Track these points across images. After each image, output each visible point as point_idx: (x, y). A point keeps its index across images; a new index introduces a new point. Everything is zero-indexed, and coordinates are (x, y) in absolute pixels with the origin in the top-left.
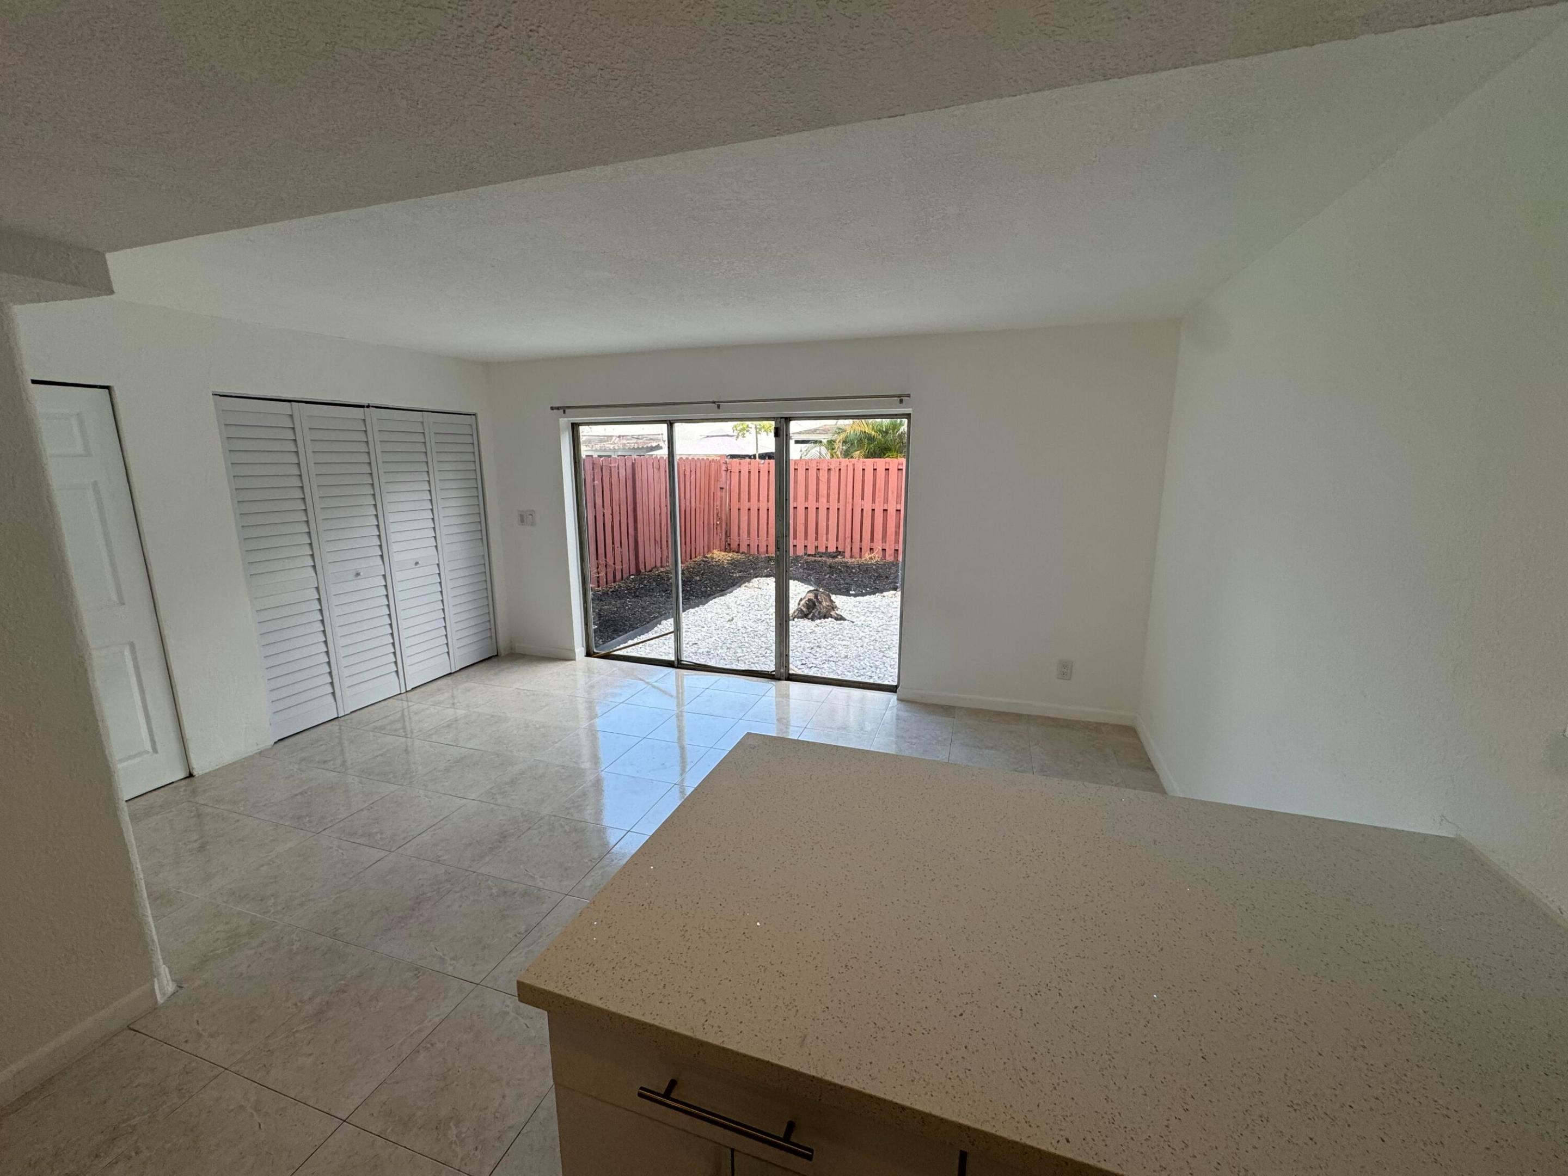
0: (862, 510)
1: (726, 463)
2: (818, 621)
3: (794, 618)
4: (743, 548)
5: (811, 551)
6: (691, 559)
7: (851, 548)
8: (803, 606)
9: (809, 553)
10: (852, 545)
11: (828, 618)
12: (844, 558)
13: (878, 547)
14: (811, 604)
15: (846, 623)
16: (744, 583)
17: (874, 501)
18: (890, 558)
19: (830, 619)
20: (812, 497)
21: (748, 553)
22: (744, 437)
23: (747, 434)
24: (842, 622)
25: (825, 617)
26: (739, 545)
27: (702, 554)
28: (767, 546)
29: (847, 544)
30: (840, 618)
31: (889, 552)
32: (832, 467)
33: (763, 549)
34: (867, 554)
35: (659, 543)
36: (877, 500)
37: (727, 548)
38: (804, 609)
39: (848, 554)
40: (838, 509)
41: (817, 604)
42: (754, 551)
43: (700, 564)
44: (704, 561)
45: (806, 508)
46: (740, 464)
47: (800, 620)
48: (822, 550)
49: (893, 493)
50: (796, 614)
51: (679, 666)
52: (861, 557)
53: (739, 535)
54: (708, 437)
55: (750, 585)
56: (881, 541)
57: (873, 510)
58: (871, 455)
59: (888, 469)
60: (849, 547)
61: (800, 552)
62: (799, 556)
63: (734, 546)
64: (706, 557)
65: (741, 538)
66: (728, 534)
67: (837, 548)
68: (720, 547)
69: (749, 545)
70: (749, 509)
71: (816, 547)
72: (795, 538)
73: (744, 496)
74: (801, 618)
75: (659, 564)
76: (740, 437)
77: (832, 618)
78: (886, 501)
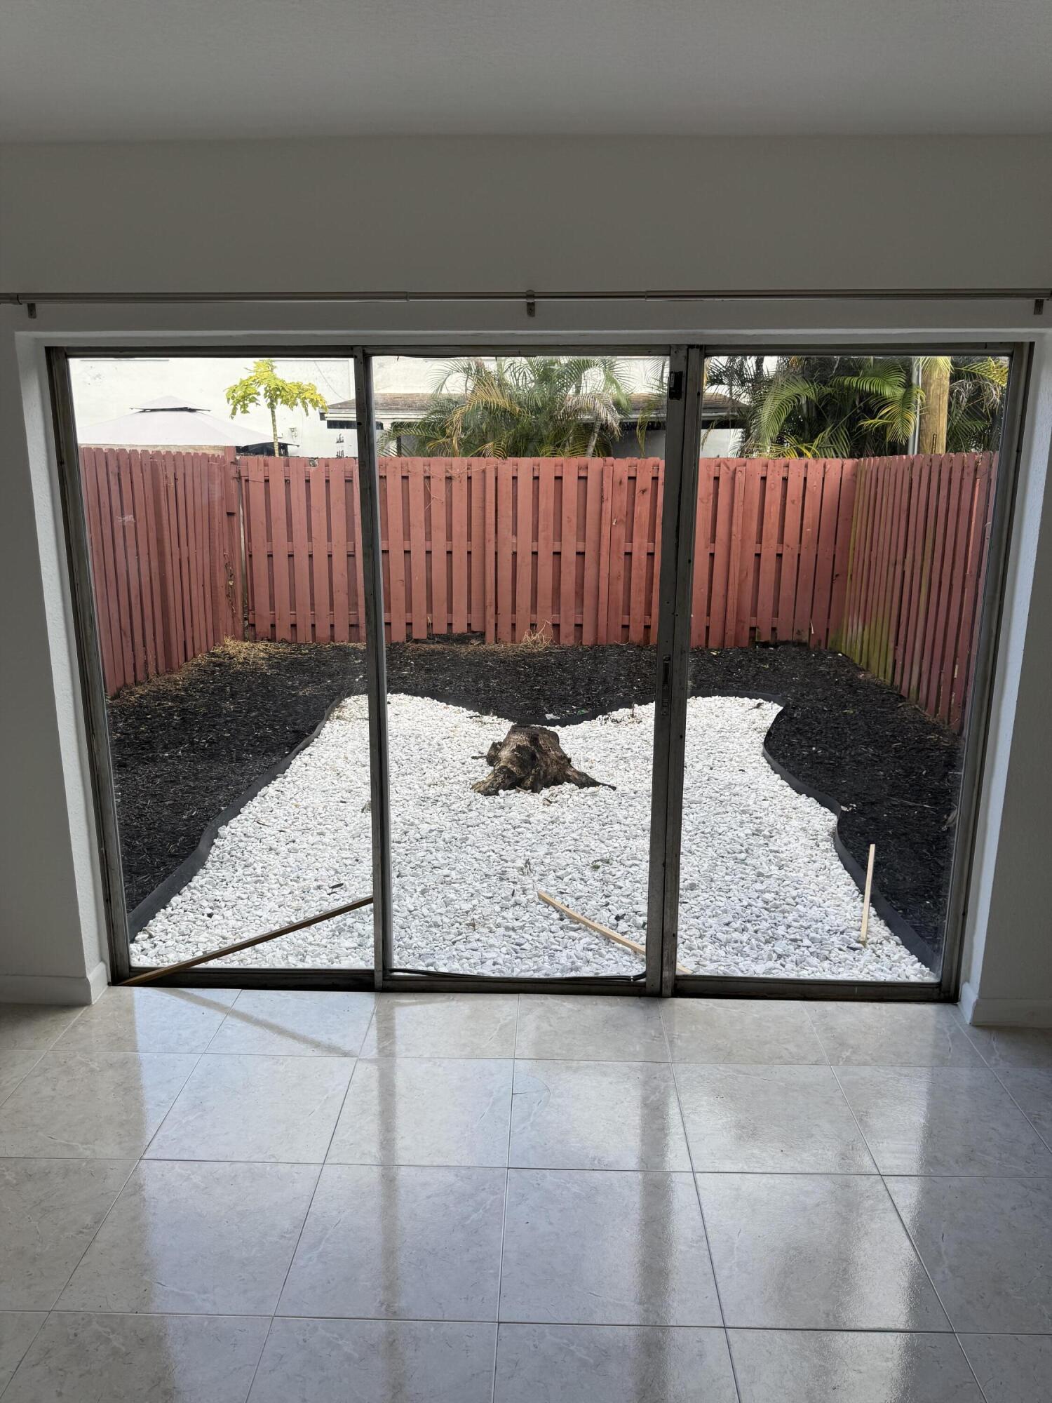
0: (515, 554)
1: (235, 463)
2: (545, 792)
3: (498, 789)
4: (283, 632)
5: (420, 632)
6: (186, 660)
7: (496, 625)
8: (511, 761)
9: (415, 636)
10: (497, 619)
11: (561, 783)
12: (484, 643)
13: (545, 619)
14: (526, 757)
15: (601, 791)
16: (333, 711)
17: (535, 538)
18: (567, 640)
19: (567, 786)
20: (418, 532)
21: (293, 642)
22: (245, 412)
23: (251, 407)
24: (592, 789)
25: (557, 782)
26: (273, 626)
27: (205, 649)
28: (332, 626)
29: (488, 618)
30: (585, 782)
31: (567, 629)
32: (453, 473)
33: (323, 632)
34: (526, 636)
35: (129, 634)
36: (541, 535)
37: (250, 632)
38: (514, 769)
39: (490, 636)
40: (469, 553)
41: (538, 756)
42: (304, 635)
43: (214, 672)
44: (216, 665)
45: (407, 552)
46: (266, 465)
47: (508, 792)
48: (441, 629)
49: (569, 521)
50: (499, 780)
51: (389, 984)
52: (513, 641)
53: (272, 607)
54: (145, 411)
55: (346, 714)
56: (550, 610)
57: (535, 554)
58: (517, 449)
59: (561, 478)
60: (493, 622)
61: (399, 635)
62: (397, 643)
63: (263, 627)
64: (214, 655)
65: (277, 612)
66: (249, 607)
67: (469, 625)
68: (234, 631)
69: (294, 626)
70: (291, 556)
71: (430, 626)
72: (388, 609)
73: (280, 529)
74: (512, 787)
75: (130, 680)
76: (239, 411)
77: (569, 781)
78: (559, 536)
